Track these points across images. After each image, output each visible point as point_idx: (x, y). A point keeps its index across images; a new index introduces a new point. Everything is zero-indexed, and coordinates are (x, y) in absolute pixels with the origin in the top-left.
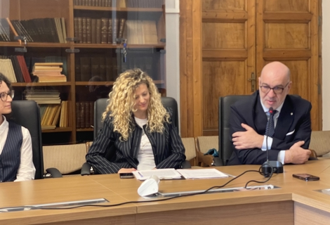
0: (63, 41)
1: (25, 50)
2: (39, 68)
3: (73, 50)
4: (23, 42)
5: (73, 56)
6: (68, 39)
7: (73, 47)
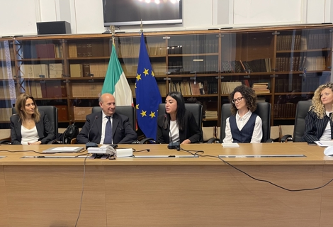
0: (269, 71)
1: (249, 77)
2: (255, 86)
3: (274, 75)
4: (248, 73)
5: (274, 79)
6: (272, 70)
7: (274, 74)
